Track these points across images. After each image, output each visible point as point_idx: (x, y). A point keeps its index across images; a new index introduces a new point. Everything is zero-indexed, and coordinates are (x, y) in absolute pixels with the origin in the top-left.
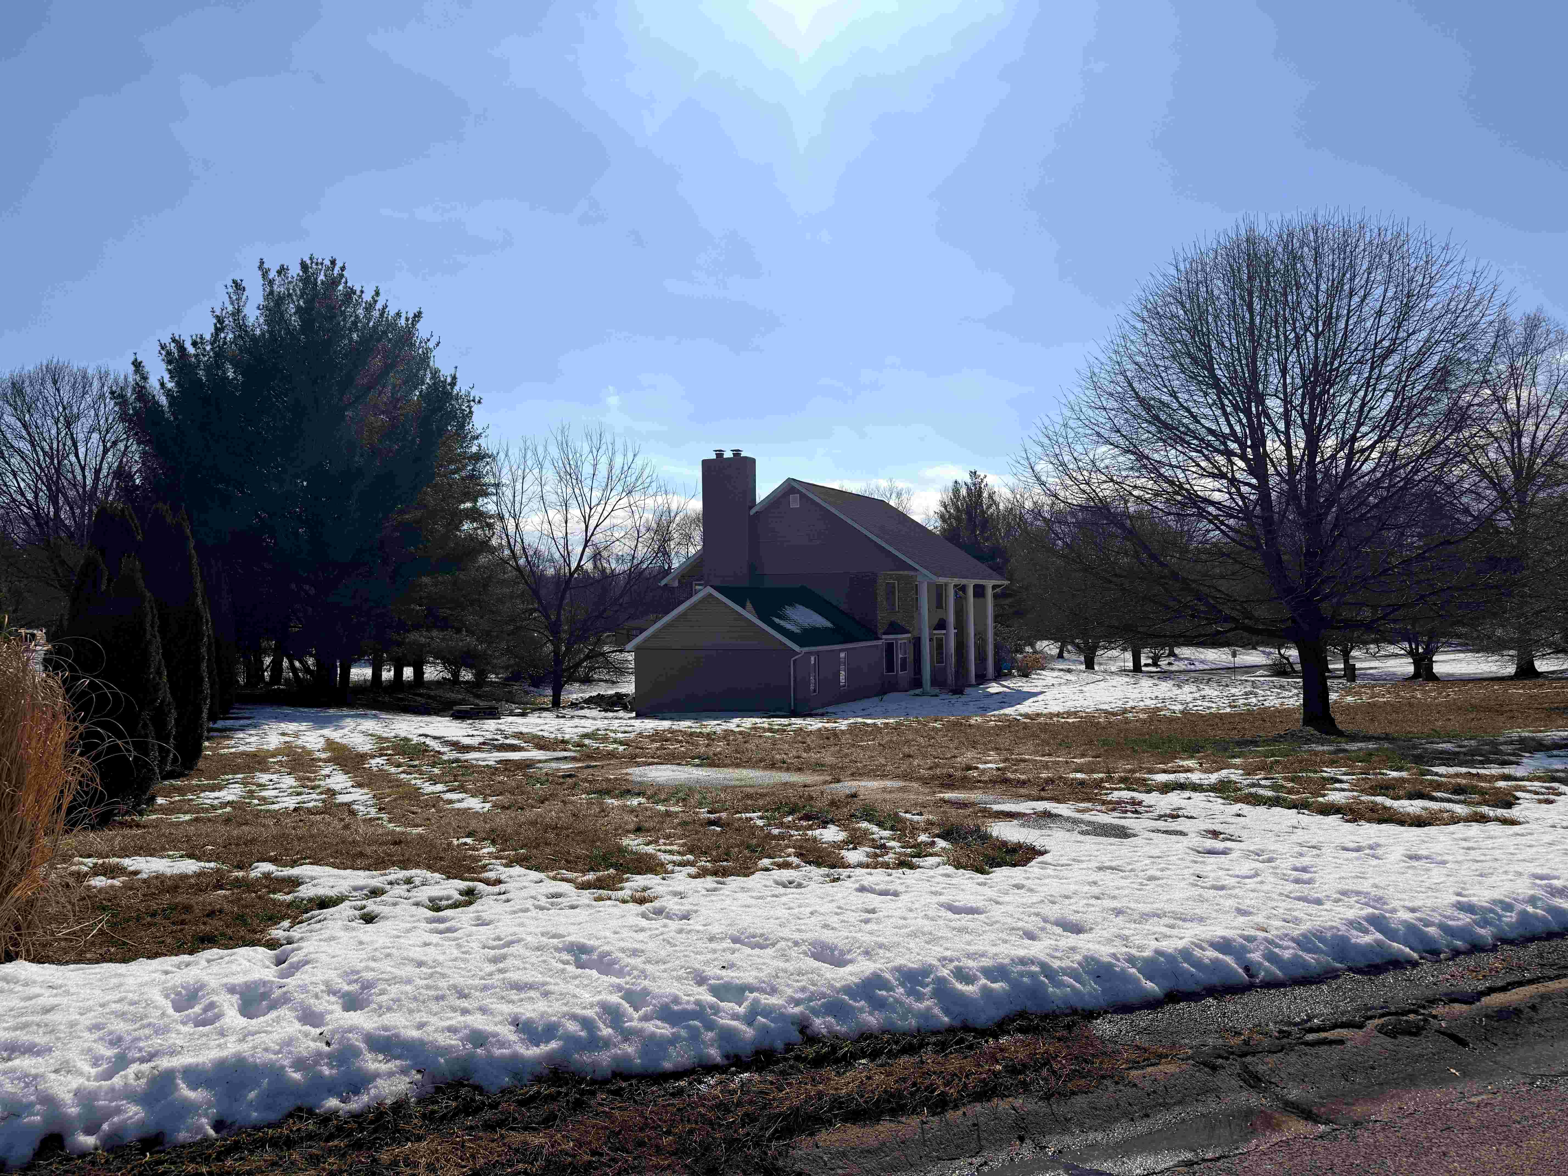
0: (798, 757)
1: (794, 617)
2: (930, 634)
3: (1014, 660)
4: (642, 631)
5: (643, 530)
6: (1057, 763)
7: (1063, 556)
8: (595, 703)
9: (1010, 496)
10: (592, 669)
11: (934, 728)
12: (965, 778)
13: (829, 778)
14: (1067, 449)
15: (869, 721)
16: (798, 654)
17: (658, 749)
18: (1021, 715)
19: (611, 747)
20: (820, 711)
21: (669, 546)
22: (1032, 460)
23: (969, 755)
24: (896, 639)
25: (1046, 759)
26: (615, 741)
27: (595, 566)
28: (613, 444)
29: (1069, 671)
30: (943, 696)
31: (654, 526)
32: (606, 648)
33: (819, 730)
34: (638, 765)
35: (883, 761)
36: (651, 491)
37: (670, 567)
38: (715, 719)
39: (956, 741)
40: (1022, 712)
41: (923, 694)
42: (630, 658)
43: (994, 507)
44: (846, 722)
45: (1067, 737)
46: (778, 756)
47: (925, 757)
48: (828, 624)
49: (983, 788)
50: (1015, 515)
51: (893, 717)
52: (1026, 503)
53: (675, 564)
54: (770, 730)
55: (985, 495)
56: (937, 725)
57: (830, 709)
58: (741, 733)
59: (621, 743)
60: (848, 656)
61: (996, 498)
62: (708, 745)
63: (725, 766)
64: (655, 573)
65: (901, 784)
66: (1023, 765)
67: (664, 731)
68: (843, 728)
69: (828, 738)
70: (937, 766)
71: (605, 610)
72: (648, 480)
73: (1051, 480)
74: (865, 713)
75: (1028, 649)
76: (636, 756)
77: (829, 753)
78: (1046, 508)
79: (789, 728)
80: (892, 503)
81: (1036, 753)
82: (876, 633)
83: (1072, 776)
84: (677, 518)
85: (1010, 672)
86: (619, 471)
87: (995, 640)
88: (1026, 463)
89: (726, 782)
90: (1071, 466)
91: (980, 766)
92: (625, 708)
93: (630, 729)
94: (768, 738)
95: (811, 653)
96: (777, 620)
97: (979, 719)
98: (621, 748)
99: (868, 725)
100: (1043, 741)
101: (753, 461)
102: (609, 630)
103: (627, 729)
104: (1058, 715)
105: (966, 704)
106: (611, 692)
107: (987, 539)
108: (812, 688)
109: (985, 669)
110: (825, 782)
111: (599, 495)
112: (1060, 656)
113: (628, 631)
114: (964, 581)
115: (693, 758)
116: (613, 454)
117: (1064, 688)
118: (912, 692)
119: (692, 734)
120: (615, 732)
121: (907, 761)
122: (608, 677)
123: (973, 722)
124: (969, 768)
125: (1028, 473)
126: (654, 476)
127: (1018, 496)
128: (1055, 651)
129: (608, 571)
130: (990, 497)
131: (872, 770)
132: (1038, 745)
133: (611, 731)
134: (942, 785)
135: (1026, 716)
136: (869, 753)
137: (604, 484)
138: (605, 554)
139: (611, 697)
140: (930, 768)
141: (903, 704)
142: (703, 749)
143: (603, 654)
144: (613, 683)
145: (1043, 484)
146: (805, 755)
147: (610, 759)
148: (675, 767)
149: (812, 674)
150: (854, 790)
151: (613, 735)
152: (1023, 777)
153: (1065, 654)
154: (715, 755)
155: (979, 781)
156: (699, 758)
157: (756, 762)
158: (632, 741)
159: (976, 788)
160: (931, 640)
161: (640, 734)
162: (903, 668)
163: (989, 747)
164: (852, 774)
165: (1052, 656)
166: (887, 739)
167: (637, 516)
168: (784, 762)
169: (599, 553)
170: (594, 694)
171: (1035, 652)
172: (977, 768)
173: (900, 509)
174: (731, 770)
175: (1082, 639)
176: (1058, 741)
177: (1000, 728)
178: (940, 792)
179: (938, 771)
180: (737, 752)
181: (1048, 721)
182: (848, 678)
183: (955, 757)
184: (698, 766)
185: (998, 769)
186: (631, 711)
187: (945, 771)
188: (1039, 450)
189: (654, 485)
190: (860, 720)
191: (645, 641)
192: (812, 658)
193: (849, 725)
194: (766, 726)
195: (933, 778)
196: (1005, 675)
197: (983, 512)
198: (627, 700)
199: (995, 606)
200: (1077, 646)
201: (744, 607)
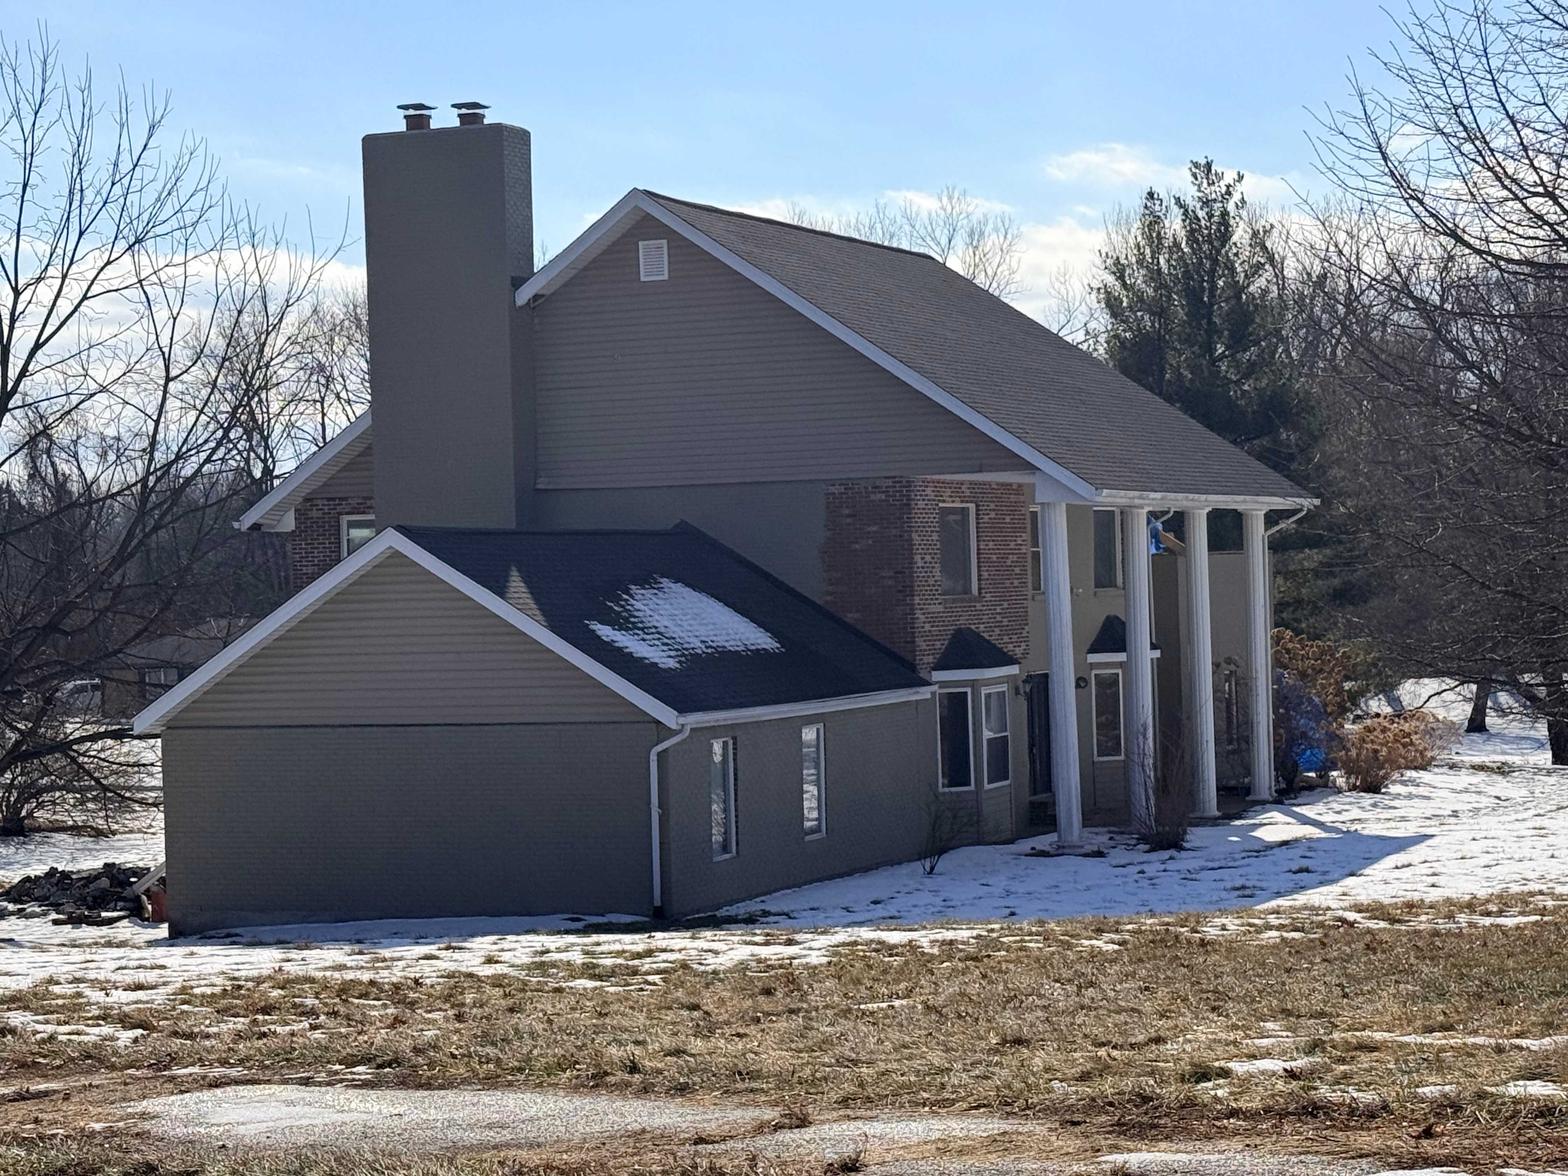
0: (678, 1052)
1: (661, 621)
2: (1079, 664)
3: (1337, 740)
4: (184, 671)
5: (181, 356)
6: (1469, 1052)
7: (1479, 417)
8: (41, 900)
9: (1318, 238)
10: (30, 792)
11: (1094, 955)
12: (1189, 1104)
13: (771, 1114)
14: (1487, 89)
15: (895, 937)
16: (674, 733)
17: (239, 1036)
18: (1358, 908)
19: (93, 1034)
20: (741, 909)
21: (264, 404)
22: (1381, 124)
23: (1202, 1033)
24: (974, 684)
25: (1437, 1039)
26: (105, 1017)
27: (35, 474)
28: (86, 89)
29: (1503, 770)
30: (1119, 855)
31: (217, 343)
32: (73, 728)
33: (742, 967)
34: (181, 1087)
35: (937, 1058)
36: (204, 235)
37: (268, 472)
38: (419, 939)
39: (1162, 992)
40: (1364, 898)
41: (1060, 851)
42: (149, 756)
43: (1268, 273)
44: (823, 941)
45: (1502, 971)
46: (614, 1051)
47: (1066, 1043)
48: (763, 640)
49: (1247, 1133)
50: (1331, 296)
51: (970, 922)
52: (1367, 256)
53: (286, 464)
54: (590, 971)
55: (1240, 235)
56: (1104, 944)
57: (773, 903)
58: (498, 981)
59: (125, 1021)
60: (827, 740)
61: (1274, 243)
62: (397, 1021)
63: (449, 1084)
64: (223, 489)
65: (995, 1125)
66: (1365, 1059)
67: (259, 981)
68: (816, 959)
69: (768, 992)
70: (1104, 1069)
71: (67, 608)
72: (197, 202)
73: (1438, 185)
74: (880, 911)
75: (1378, 705)
76: (174, 1059)
77: (770, 1040)
78: (1427, 271)
79: (646, 964)
80: (955, 264)
81: (1405, 1022)
82: (912, 667)
83: (1514, 1089)
84: (291, 318)
85: (1323, 776)
86: (105, 175)
87: (1277, 680)
88: (1361, 133)
89: (454, 1134)
90: (1498, 143)
91: (1234, 1065)
92: (136, 912)
93: (151, 977)
94: (584, 994)
95: (714, 731)
96: (605, 632)
97: (1232, 924)
98: (126, 1037)
99: (891, 949)
100: (1426, 985)
101: (523, 137)
102: (84, 670)
103: (142, 977)
104: (1470, 906)
105: (1189, 877)
106: (91, 863)
107: (1251, 370)
108: (717, 837)
109: (1248, 770)
110: (760, 1129)
111: (44, 249)
112: (1477, 725)
113: (141, 671)
114: (1176, 501)
115: (351, 1062)
116: (87, 120)
117: (1489, 823)
118: (1025, 845)
119: (345, 990)
120: (104, 986)
121: (1011, 1060)
122: (80, 818)
123: (1211, 932)
124: (1202, 1074)
125: (1373, 166)
126: (215, 190)
127: (1342, 237)
128: (1461, 712)
129: (75, 487)
130: (1258, 239)
131: (909, 1086)
132: (1413, 998)
133: (95, 983)
134: (1122, 1128)
135: (1376, 910)
136: (895, 1035)
137: (56, 216)
138: (63, 433)
139: (91, 878)
140: (1084, 1077)
141: (1000, 882)
142: (381, 1036)
143: (65, 747)
144: (98, 834)
145: (1414, 197)
146: (697, 1045)
147: (88, 1072)
148: (292, 1092)
149: (716, 796)
150: (848, 1151)
151: (97, 996)
152: (1367, 1097)
153: (1492, 720)
154: (417, 1051)
155: (1233, 1113)
156: (366, 1060)
157: (549, 1070)
158: (161, 1015)
159: (1223, 1133)
160: (1081, 683)
161: (185, 993)
162: (999, 772)
163: (1263, 1006)
164: (845, 1102)
165: (1451, 727)
166: (950, 989)
167: (162, 315)
168: (634, 1068)
169: (45, 432)
170: (38, 870)
171: (1400, 714)
172: (1225, 1073)
173: (981, 281)
174: (467, 1096)
175: (1542, 670)
176: (1473, 986)
177: (1296, 950)
178: (1115, 1148)
179: (1108, 1086)
180: (486, 1038)
181: (1443, 925)
182: (828, 803)
183: (1158, 1040)
184: (366, 1085)
185: (1291, 1075)
186: (156, 920)
187: (1128, 1084)
188: (1403, 92)
189: (214, 214)
190: (866, 933)
191: (195, 703)
192: (717, 747)
193: (834, 950)
194: (577, 957)
195: (1093, 1106)
196: (1310, 787)
197: (1238, 290)
198: (140, 886)
199: (1277, 571)
200: (1527, 695)
201: (500, 590)
